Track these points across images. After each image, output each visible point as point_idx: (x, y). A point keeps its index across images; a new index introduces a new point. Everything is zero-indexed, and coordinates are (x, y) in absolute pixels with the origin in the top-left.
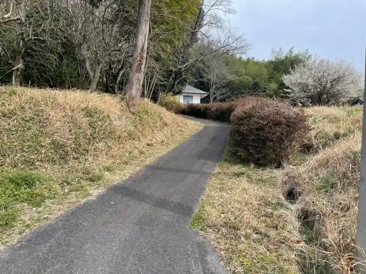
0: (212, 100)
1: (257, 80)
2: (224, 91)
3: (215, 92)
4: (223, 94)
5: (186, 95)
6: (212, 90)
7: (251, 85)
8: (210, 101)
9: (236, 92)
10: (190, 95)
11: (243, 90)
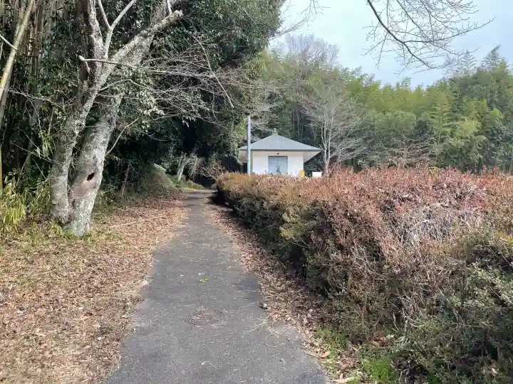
0: (327, 162)
1: (425, 116)
2: (352, 143)
3: (335, 146)
4: (349, 150)
5: (275, 154)
6: (328, 144)
7: (412, 128)
8: (324, 164)
9: (380, 145)
10: (281, 154)
11: (395, 140)
